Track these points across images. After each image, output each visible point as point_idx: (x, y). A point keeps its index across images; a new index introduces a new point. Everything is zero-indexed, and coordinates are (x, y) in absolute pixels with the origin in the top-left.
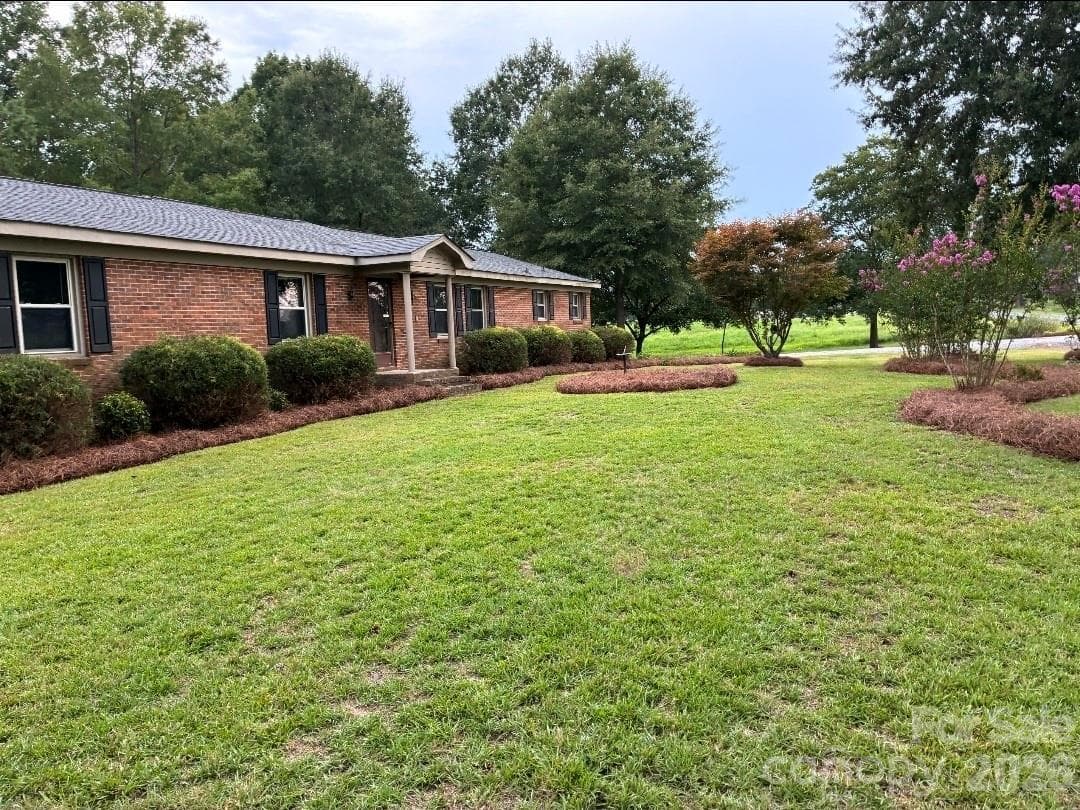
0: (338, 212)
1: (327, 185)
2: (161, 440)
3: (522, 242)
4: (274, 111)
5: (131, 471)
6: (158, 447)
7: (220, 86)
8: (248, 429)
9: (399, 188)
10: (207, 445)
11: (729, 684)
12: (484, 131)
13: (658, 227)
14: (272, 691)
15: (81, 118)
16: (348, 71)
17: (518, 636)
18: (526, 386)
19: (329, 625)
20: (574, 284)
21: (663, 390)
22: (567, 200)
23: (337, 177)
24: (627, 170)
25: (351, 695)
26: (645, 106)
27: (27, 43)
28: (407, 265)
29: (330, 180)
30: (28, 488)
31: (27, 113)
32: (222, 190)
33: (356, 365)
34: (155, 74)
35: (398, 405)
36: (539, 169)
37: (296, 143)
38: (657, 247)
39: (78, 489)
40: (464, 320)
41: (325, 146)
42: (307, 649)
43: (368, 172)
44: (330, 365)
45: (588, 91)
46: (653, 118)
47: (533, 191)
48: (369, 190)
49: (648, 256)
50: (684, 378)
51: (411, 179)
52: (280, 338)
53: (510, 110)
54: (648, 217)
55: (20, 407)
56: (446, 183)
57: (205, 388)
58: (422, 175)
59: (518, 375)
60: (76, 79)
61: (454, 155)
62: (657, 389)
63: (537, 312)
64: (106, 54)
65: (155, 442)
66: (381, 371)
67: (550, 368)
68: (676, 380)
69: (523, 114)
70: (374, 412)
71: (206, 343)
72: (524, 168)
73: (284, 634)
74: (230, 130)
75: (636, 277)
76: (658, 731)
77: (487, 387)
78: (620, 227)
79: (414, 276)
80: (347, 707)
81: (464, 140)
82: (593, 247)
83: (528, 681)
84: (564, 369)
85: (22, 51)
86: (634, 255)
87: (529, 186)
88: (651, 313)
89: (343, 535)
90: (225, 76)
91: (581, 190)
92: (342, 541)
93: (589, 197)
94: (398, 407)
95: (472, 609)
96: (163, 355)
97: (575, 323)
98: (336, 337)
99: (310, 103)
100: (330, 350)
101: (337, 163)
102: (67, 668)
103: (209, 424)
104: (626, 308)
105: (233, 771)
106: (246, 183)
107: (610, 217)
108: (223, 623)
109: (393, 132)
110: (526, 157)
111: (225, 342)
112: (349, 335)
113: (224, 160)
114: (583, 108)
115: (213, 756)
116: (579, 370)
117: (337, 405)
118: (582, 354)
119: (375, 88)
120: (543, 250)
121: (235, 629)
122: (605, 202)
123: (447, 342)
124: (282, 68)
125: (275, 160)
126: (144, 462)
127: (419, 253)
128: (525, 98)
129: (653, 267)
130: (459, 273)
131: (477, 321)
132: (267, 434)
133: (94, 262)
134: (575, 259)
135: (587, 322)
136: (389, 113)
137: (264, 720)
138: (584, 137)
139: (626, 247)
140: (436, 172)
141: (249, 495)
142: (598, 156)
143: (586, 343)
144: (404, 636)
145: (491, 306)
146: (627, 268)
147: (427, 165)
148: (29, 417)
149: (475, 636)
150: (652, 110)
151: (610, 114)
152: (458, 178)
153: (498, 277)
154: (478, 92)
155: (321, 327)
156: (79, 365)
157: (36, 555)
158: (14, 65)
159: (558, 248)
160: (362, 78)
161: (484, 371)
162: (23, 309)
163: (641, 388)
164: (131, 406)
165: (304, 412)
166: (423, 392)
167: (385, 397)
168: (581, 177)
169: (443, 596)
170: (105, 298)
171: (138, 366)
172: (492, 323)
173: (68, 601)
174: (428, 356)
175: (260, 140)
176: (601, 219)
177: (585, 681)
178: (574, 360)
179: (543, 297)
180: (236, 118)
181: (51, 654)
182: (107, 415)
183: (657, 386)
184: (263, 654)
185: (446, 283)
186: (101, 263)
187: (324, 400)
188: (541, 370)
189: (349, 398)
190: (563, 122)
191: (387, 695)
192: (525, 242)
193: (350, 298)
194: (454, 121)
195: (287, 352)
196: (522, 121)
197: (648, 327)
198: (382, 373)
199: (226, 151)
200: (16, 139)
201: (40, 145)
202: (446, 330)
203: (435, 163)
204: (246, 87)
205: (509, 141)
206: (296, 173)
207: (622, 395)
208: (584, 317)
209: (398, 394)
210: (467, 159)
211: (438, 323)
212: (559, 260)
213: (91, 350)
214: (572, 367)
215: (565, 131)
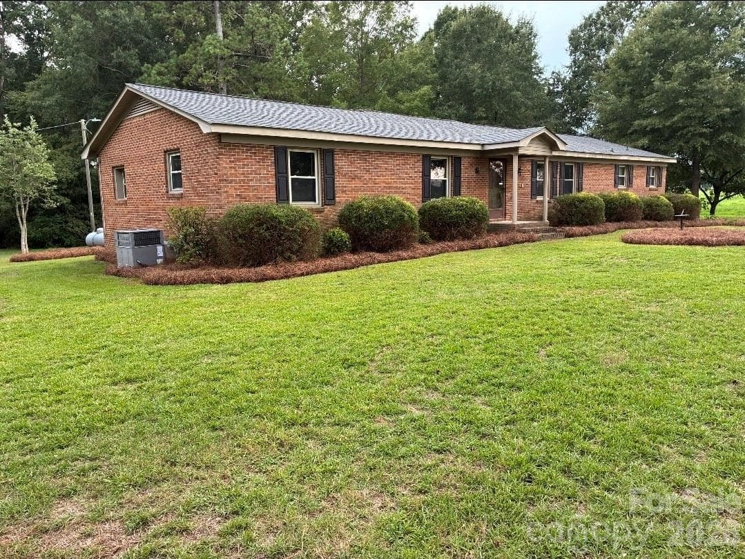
0: (481, 112)
1: (474, 94)
2: (356, 257)
3: (615, 129)
4: (444, 45)
5: (339, 273)
6: (353, 261)
7: (413, 33)
8: (404, 254)
9: (525, 93)
10: (380, 262)
11: (645, 438)
12: (593, 46)
13: (734, 113)
14: (376, 393)
15: (334, 61)
16: (495, 13)
17: (519, 389)
18: (600, 237)
19: (414, 366)
20: (652, 160)
21: (710, 245)
22: (654, 95)
23: (483, 87)
24: (708, 69)
25: (414, 402)
26: (730, 16)
27: (307, 16)
28: (517, 149)
29: (477, 90)
30: (287, 277)
31: (304, 60)
32: (409, 101)
33: (475, 216)
34: (376, 29)
35: (501, 245)
36: (632, 72)
37: (458, 67)
38: (732, 130)
39: (311, 280)
40: (558, 187)
41: (476, 67)
42: (399, 375)
43: (503, 83)
44: (458, 216)
45: (680, 8)
46: (737, 25)
47: (627, 89)
48: (502, 94)
49: (724, 137)
50: (731, 236)
51: (535, 85)
52: (429, 198)
53: (616, 27)
54: (726, 106)
55: (287, 234)
56: (560, 86)
57: (381, 228)
58: (543, 82)
59: (595, 228)
60: (331, 37)
61: (569, 64)
62: (706, 243)
63: (618, 181)
64: (348, 19)
65: (353, 258)
66: (493, 221)
67: (624, 224)
68: (724, 238)
69: (626, 29)
70: (484, 248)
71: (384, 201)
72: (622, 71)
73: (390, 367)
74: (416, 62)
75: (712, 153)
76: (582, 453)
77: (569, 236)
78: (700, 114)
79: (521, 157)
80: (410, 407)
81: (578, 54)
82: (674, 130)
83: (515, 413)
84: (635, 225)
85: (304, 21)
86: (711, 137)
87: (624, 86)
88: (727, 182)
89: (437, 320)
90: (416, 26)
91: (667, 86)
92: (435, 322)
93: (674, 92)
94: (501, 246)
95: (498, 370)
96: (360, 207)
97: (650, 190)
98: (464, 198)
99: (469, 37)
100: (459, 207)
101: (482, 78)
102: (286, 365)
103: (382, 250)
104: (703, 178)
105: (348, 424)
106: (423, 95)
107: (691, 106)
108: (361, 356)
109: (524, 53)
110: (624, 63)
111: (395, 200)
112: (473, 198)
113: (412, 81)
114: (675, 21)
115: (341, 415)
116: (649, 226)
117: (459, 243)
118: (652, 214)
119: (514, 23)
120: (632, 134)
121: (366, 360)
122: (688, 95)
123: (542, 202)
124: (454, 15)
125: (444, 78)
126: (346, 268)
127: (525, 140)
128: (629, 17)
129: (729, 145)
130: (555, 153)
131: (568, 188)
132: (415, 258)
133: (329, 151)
134: (657, 140)
135: (663, 189)
136: (523, 39)
137: (368, 405)
138: (675, 45)
139: (704, 130)
140: (554, 79)
141: (394, 292)
142: (685, 59)
143: (657, 205)
144: (453, 378)
145: (580, 177)
146: (703, 146)
147: (547, 74)
148: (290, 239)
149: (493, 385)
150: (737, 18)
151: (699, 25)
152: (570, 82)
153: (587, 156)
154: (591, 16)
155: (457, 192)
156: (319, 211)
157: (285, 311)
158: (300, 31)
159: (643, 132)
160: (504, 17)
161: (568, 224)
162: (292, 179)
163: (691, 243)
164: (342, 236)
165: (439, 246)
166: (519, 236)
167: (493, 239)
168: (668, 76)
169: (482, 360)
170: (333, 173)
171: (347, 213)
172: (580, 189)
173: (294, 335)
174: (528, 212)
175: (435, 66)
176: (683, 108)
177: (549, 419)
178: (645, 218)
179: (624, 170)
180: (421, 54)
181: (282, 359)
182: (330, 240)
183: (706, 241)
184: (375, 374)
185: (545, 161)
186: (332, 152)
187: (452, 239)
188: (616, 225)
189: (469, 238)
190: (657, 34)
191: (433, 405)
192: (617, 129)
193: (477, 171)
194: (571, 39)
195: (433, 207)
196: (626, 34)
197: (722, 193)
198: (493, 223)
199: (413, 76)
200: (299, 76)
201: (311, 78)
202: (542, 194)
203: (553, 73)
204: (430, 31)
205: (613, 51)
206: (455, 87)
207: (674, 247)
208: (659, 185)
209: (503, 237)
210: (579, 67)
211: (537, 189)
212: (645, 141)
213: (324, 204)
214: (642, 223)
215: (658, 41)
